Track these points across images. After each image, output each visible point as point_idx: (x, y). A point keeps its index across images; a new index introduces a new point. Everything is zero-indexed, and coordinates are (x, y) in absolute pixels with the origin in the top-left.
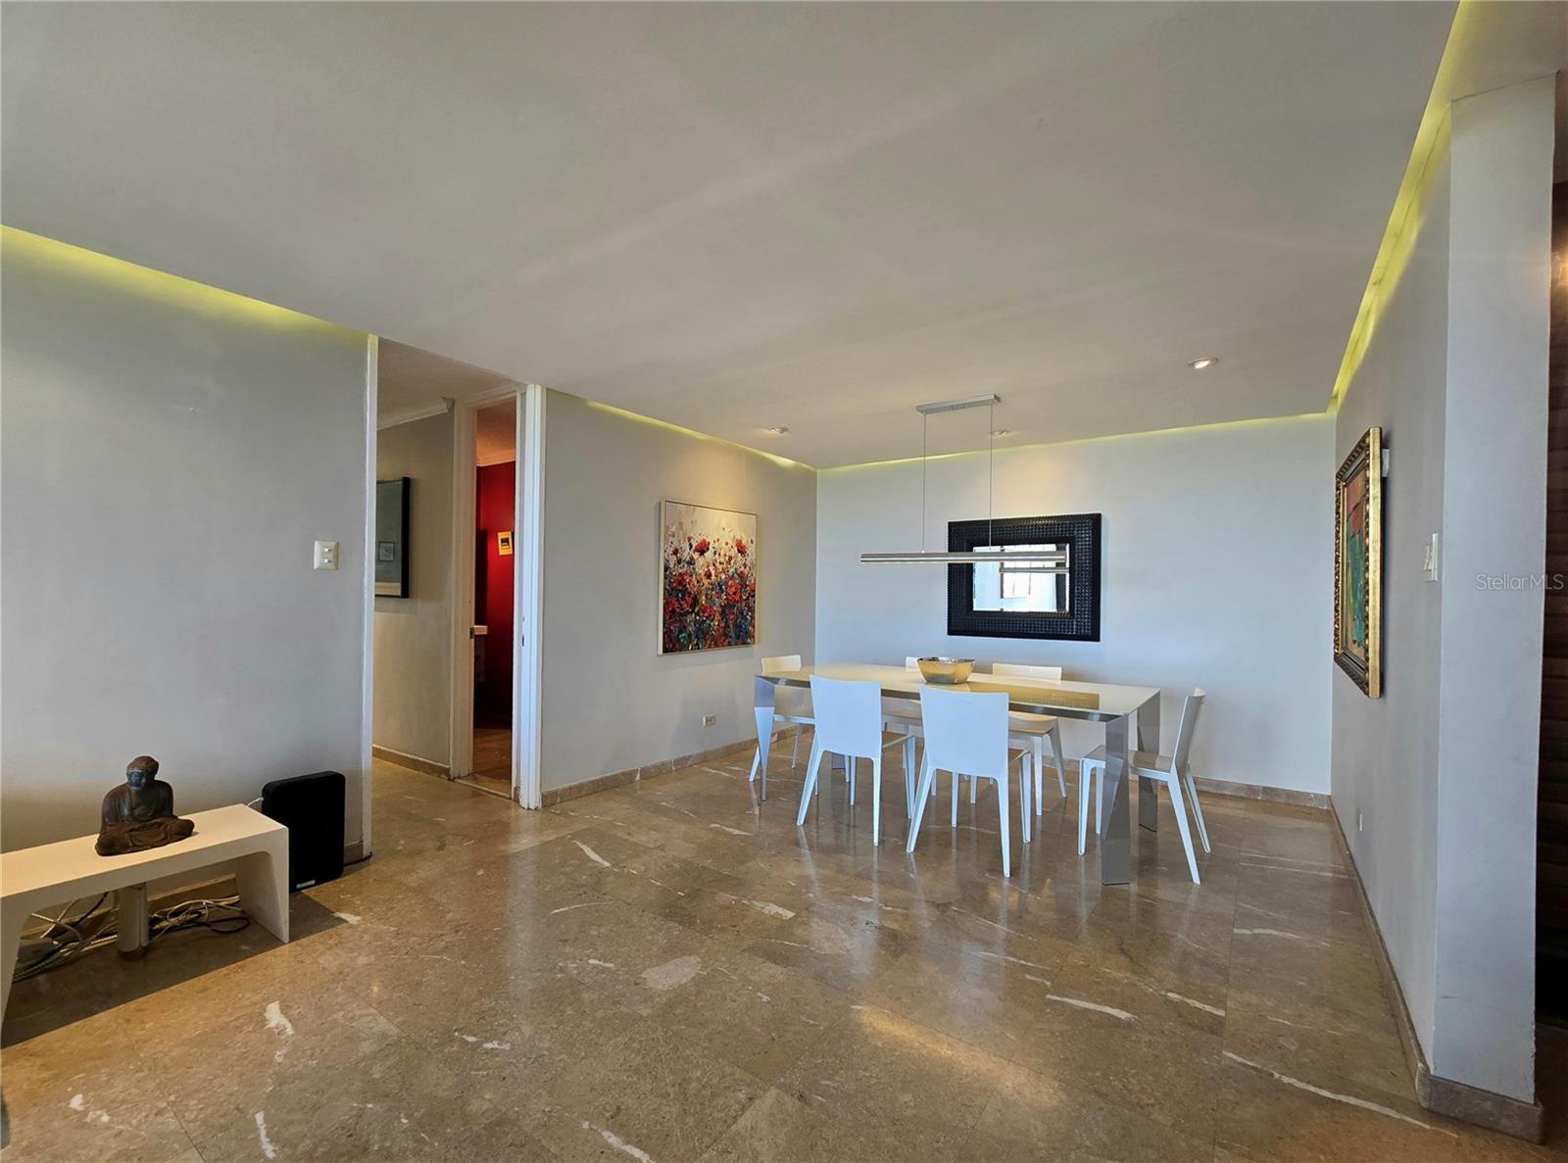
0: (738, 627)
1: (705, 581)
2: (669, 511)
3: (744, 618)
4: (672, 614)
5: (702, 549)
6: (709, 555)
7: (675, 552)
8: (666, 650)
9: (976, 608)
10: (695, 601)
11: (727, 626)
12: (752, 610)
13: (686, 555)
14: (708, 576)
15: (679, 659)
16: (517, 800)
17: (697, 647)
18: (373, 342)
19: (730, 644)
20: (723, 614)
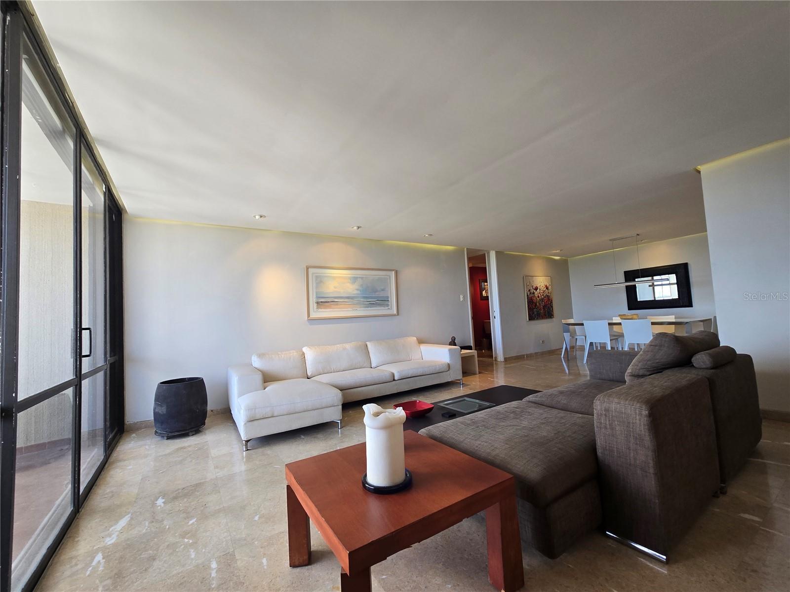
0: (548, 312)
1: (538, 299)
2: (527, 279)
3: (550, 309)
4: (530, 309)
5: (536, 289)
6: (538, 290)
7: (529, 291)
8: (529, 320)
9: (638, 300)
10: (536, 305)
11: (545, 312)
12: (552, 307)
13: (532, 292)
14: (538, 297)
15: (533, 322)
16: (496, 360)
17: (537, 319)
18: (465, 249)
19: (547, 318)
20: (544, 308)
